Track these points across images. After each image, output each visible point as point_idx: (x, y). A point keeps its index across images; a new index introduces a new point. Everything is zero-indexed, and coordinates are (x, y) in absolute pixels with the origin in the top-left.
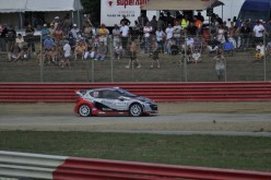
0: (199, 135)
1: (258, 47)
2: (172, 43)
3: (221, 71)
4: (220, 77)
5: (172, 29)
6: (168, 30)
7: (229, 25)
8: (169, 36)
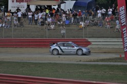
0: (51, 63)
1: (81, 23)
2: (41, 20)
3: (64, 33)
4: (63, 36)
5: (41, 14)
6: (39, 14)
7: (68, 13)
8: (40, 17)
